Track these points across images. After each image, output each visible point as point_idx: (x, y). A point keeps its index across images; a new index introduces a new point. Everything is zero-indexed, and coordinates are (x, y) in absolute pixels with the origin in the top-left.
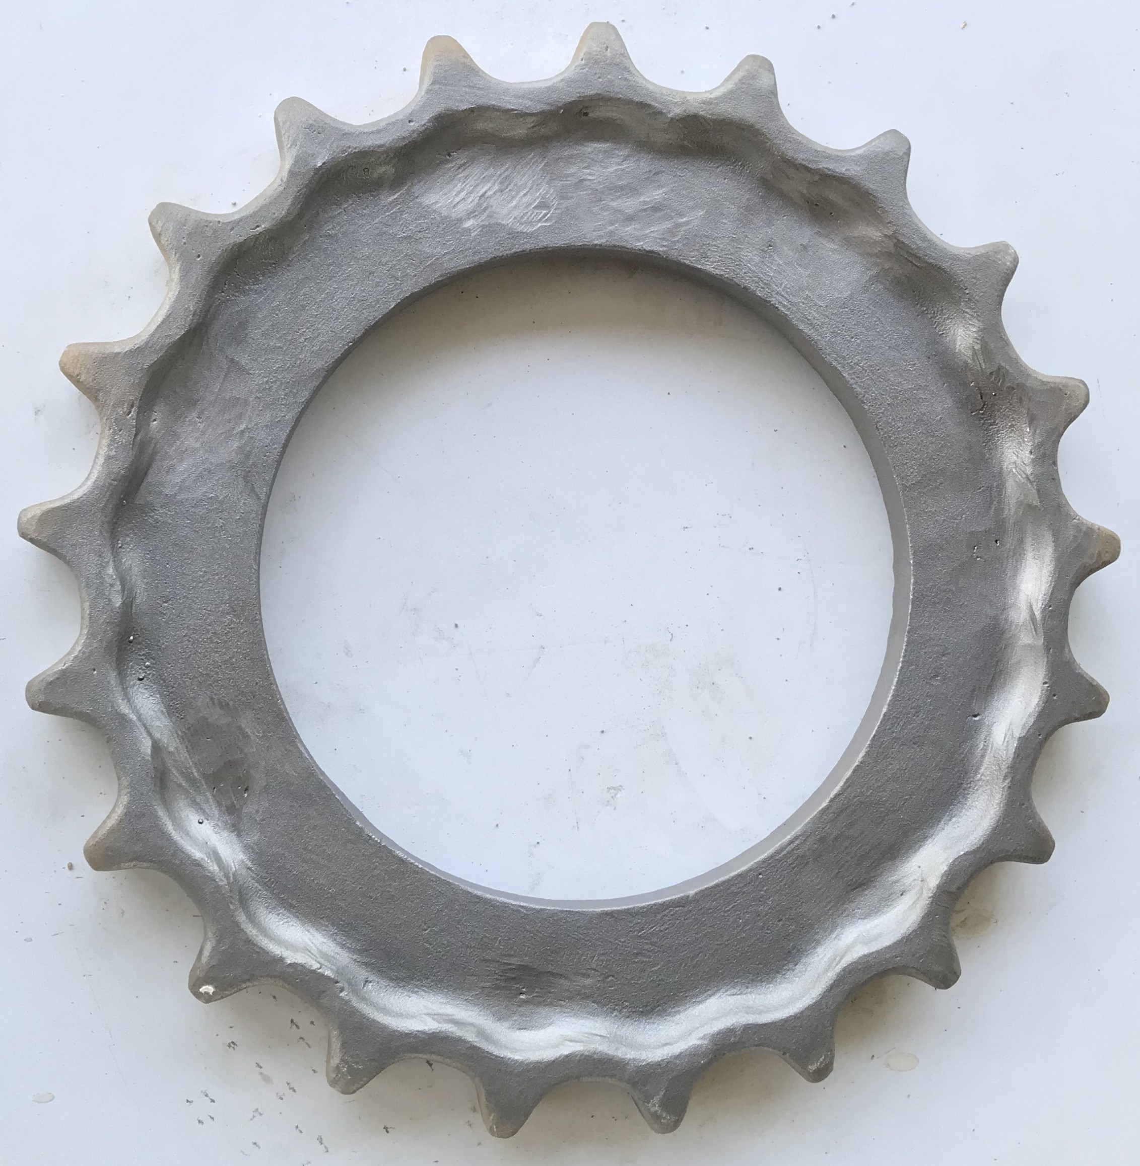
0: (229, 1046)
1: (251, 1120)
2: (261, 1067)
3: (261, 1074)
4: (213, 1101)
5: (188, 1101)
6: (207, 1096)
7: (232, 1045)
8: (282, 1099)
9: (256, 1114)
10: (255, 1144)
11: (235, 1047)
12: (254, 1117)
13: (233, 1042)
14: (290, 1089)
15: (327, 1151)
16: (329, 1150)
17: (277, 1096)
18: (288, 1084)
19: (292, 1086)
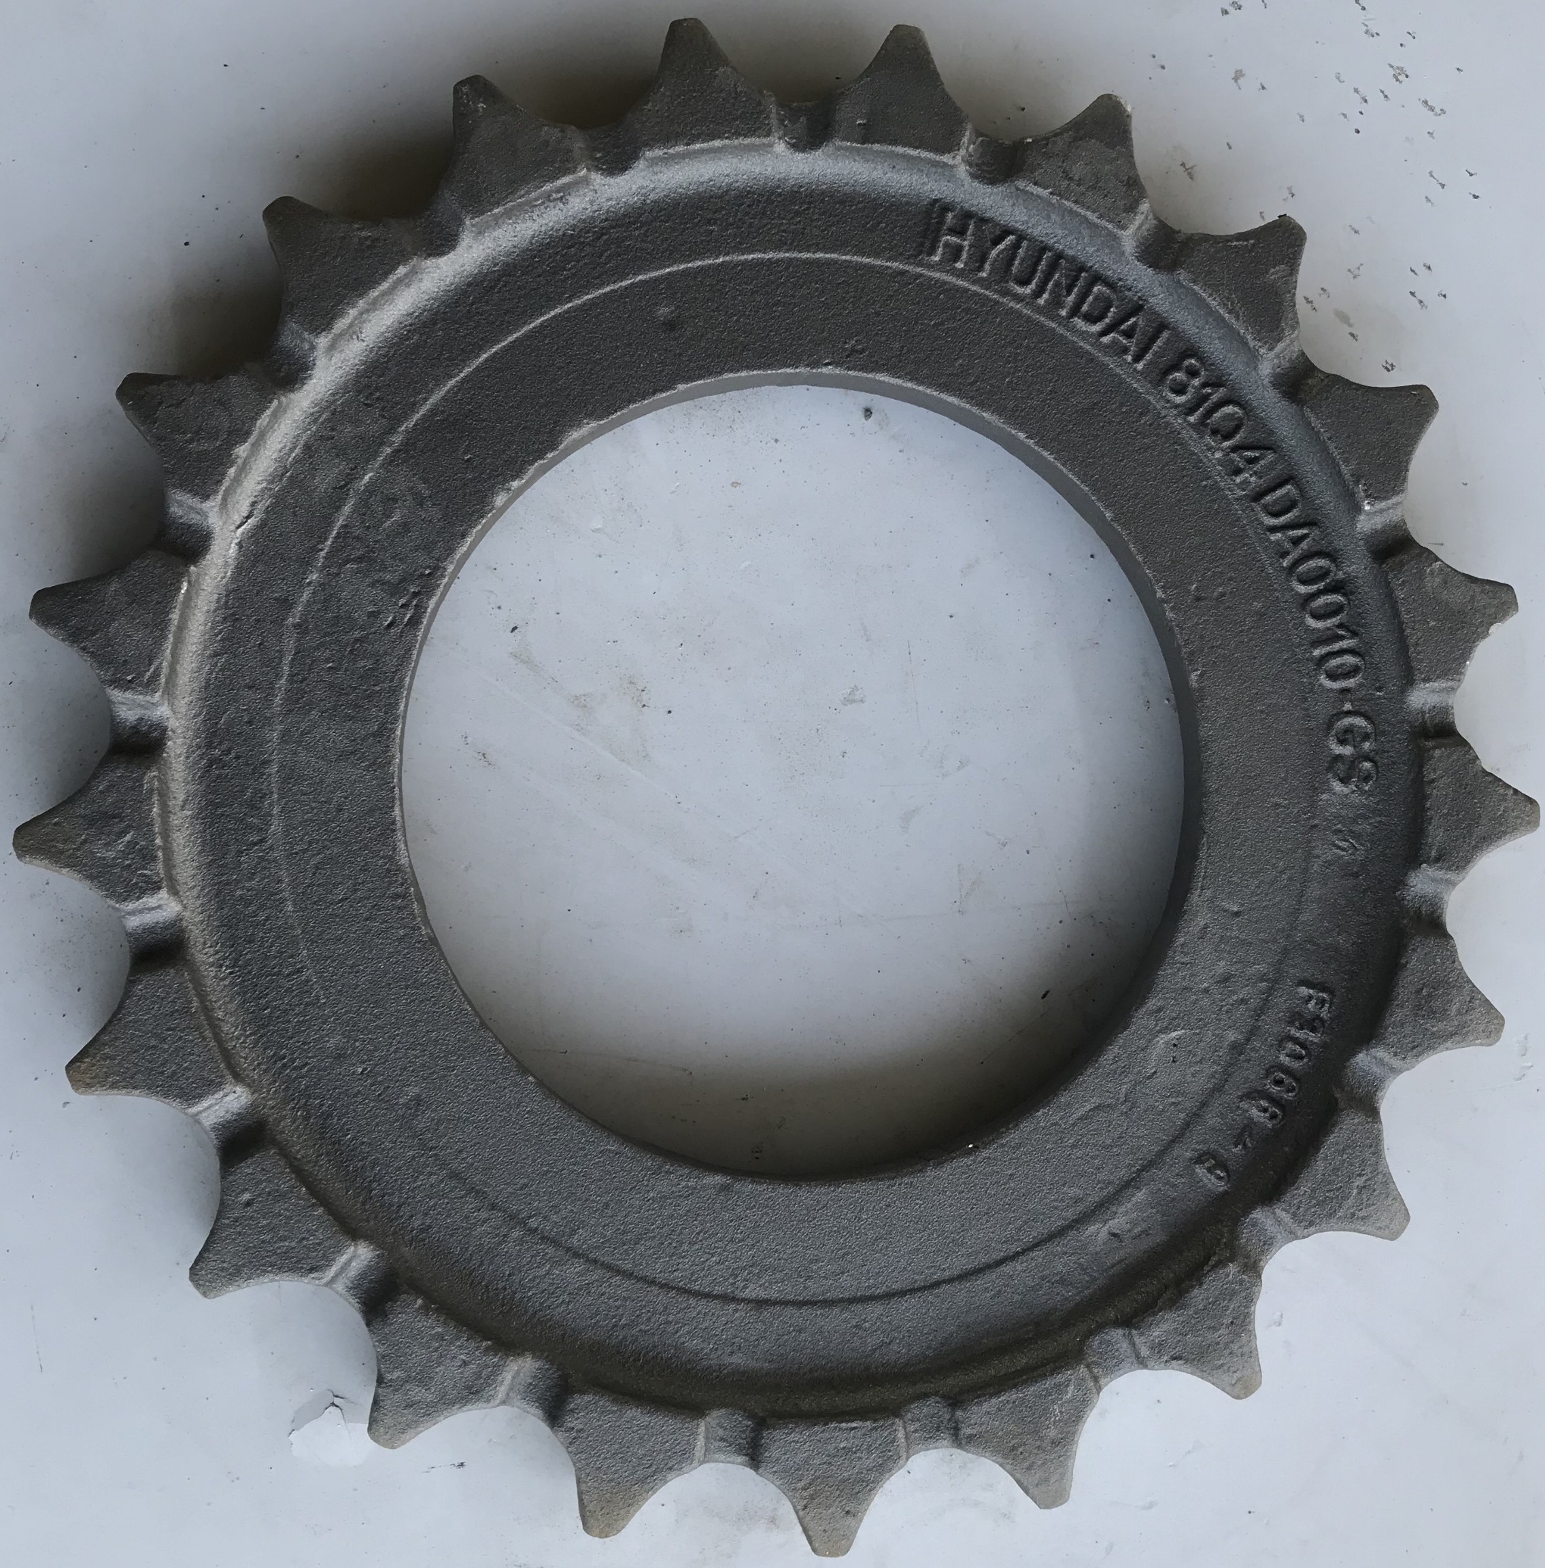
2: (1352, 335)
11: (1385, 365)
13: (1389, 371)
19: (1310, 305)
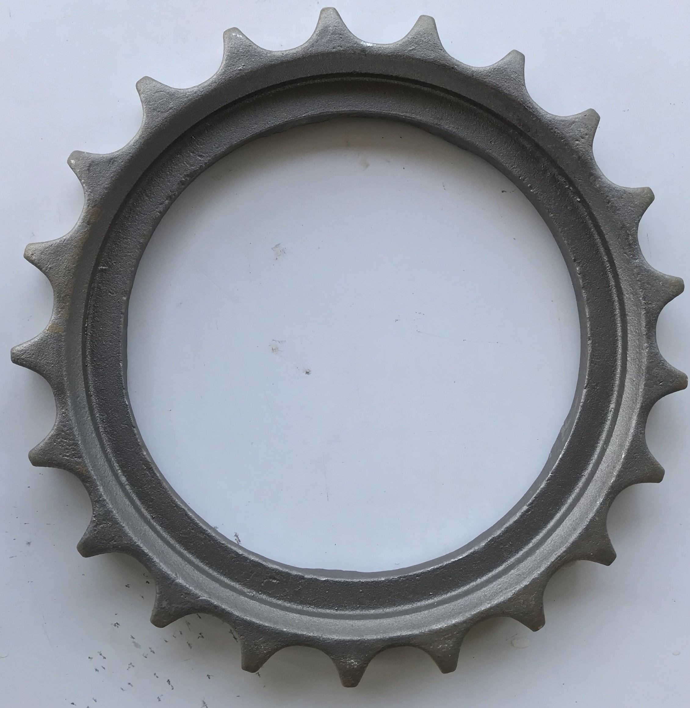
0: (115, 626)
3: (134, 642)
4: (105, 658)
5: (89, 658)
6: (101, 654)
8: (146, 657)
9: (130, 666)
10: (129, 684)
14: (151, 651)
16: (174, 688)
17: (143, 656)
18: (150, 648)
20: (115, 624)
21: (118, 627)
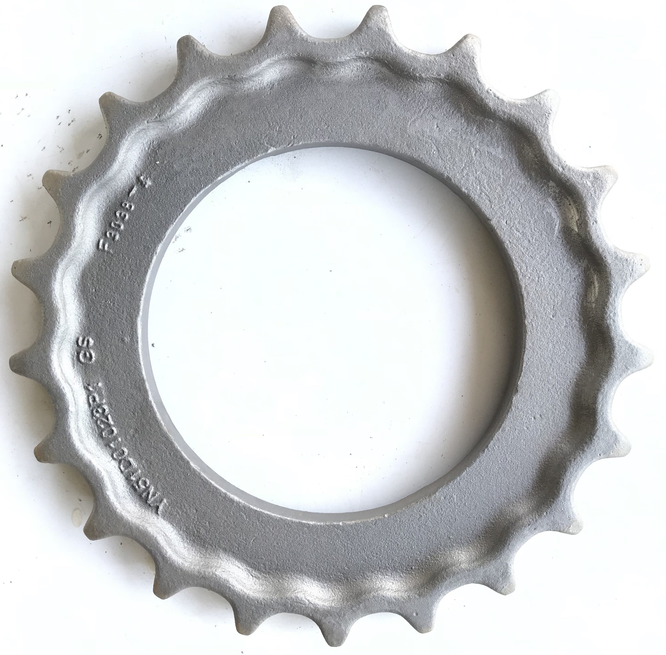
0: (100, 135)
1: (58, 146)
3: (83, 152)
4: (69, 125)
5: (70, 110)
6: (72, 121)
7: (100, 136)
8: (69, 164)
9: (61, 149)
10: (44, 148)
12: (60, 148)
14: (75, 169)
15: (39, 189)
16: (39, 190)
17: (71, 161)
18: (77, 167)
20: (101, 135)
21: (98, 137)
